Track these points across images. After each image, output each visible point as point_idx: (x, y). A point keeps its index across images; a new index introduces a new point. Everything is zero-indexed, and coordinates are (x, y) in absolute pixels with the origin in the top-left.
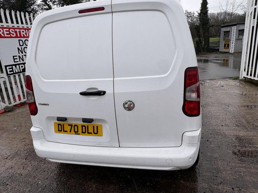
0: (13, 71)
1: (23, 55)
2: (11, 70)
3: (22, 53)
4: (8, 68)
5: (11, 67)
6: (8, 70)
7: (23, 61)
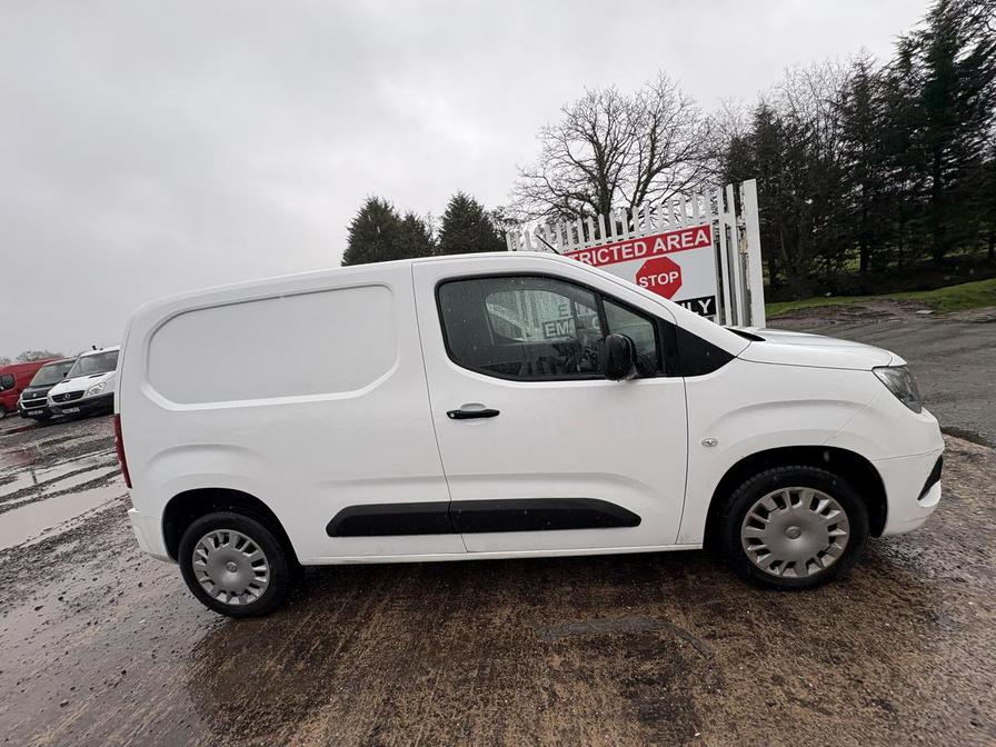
2: (553, 329)
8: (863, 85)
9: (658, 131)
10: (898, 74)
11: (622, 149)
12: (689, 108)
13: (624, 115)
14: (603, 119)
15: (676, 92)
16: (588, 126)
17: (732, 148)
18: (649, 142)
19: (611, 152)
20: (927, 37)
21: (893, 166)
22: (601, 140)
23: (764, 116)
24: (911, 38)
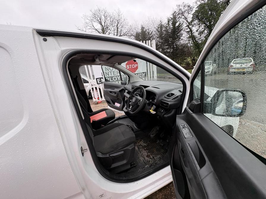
0: (101, 81)
1: (109, 71)
2: (100, 81)
3: (108, 70)
4: (98, 79)
5: (100, 79)
6: (98, 81)
7: (109, 75)
8: (161, 26)
9: (119, 25)
10: (167, 26)
11: (109, 28)
12: (126, 21)
13: (109, 18)
14: (103, 17)
15: (123, 15)
16: (99, 19)
17: (136, 35)
18: (116, 28)
19: (106, 28)
20: (172, 19)
21: (166, 46)
22: (103, 24)
23: (143, 28)
24: (169, 18)
